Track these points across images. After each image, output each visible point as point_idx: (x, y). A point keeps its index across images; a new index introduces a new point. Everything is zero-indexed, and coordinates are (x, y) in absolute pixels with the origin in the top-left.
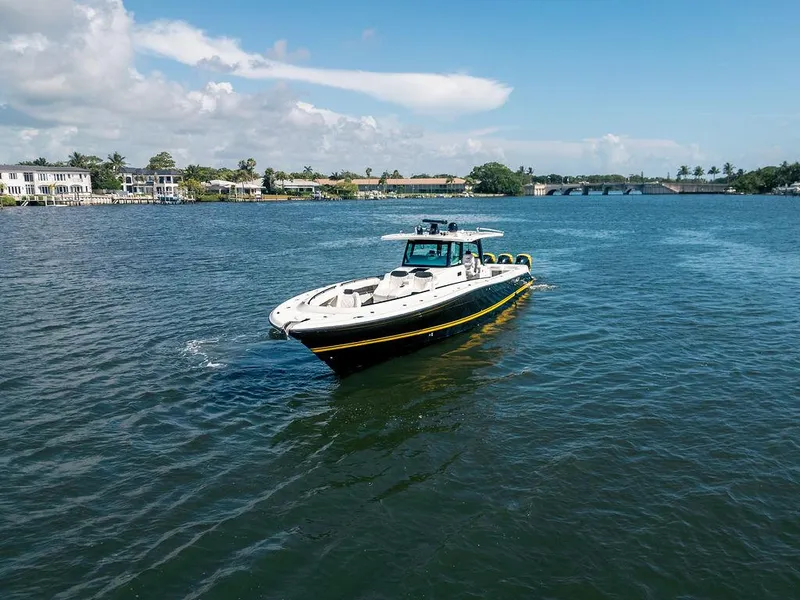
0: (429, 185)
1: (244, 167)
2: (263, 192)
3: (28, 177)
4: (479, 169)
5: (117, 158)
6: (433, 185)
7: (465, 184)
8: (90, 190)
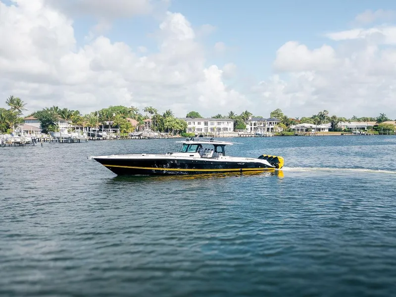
1: (321, 116)
2: (330, 130)
3: (206, 124)
8: (232, 130)
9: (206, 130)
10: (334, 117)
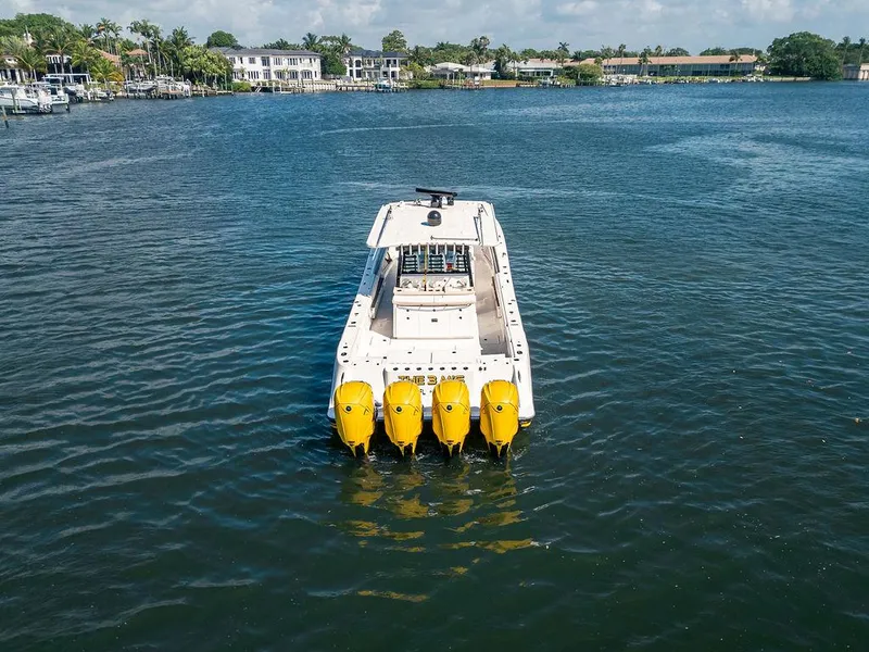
0: (706, 65)
1: (476, 47)
2: (494, 77)
3: (265, 62)
4: (783, 41)
5: (344, 40)
6: (712, 65)
7: (756, 63)
8: (319, 76)
9: (267, 74)
10: (501, 52)
